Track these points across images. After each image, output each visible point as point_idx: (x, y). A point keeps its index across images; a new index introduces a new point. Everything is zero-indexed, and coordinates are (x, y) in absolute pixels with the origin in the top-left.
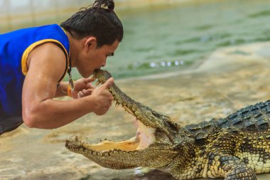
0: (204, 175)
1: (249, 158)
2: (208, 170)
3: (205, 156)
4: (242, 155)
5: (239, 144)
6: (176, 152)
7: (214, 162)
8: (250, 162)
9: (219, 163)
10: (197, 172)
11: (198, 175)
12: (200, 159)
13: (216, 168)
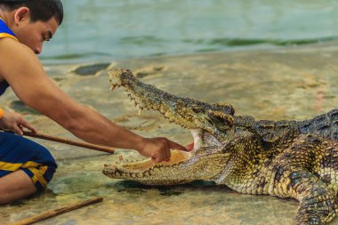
0: (270, 192)
1: (332, 177)
2: (274, 187)
3: (270, 167)
4: (323, 172)
5: (321, 157)
6: (227, 154)
7: (282, 179)
8: (333, 181)
9: (288, 181)
10: (258, 186)
11: (259, 189)
12: (264, 169)
13: (284, 186)
